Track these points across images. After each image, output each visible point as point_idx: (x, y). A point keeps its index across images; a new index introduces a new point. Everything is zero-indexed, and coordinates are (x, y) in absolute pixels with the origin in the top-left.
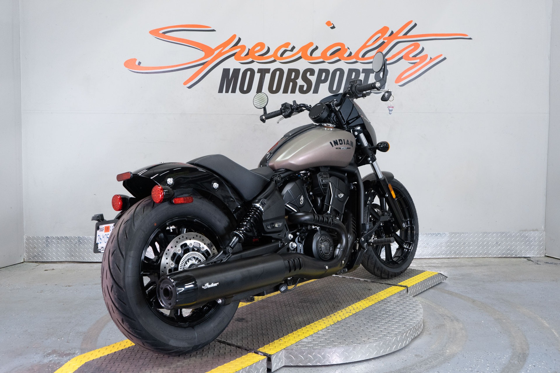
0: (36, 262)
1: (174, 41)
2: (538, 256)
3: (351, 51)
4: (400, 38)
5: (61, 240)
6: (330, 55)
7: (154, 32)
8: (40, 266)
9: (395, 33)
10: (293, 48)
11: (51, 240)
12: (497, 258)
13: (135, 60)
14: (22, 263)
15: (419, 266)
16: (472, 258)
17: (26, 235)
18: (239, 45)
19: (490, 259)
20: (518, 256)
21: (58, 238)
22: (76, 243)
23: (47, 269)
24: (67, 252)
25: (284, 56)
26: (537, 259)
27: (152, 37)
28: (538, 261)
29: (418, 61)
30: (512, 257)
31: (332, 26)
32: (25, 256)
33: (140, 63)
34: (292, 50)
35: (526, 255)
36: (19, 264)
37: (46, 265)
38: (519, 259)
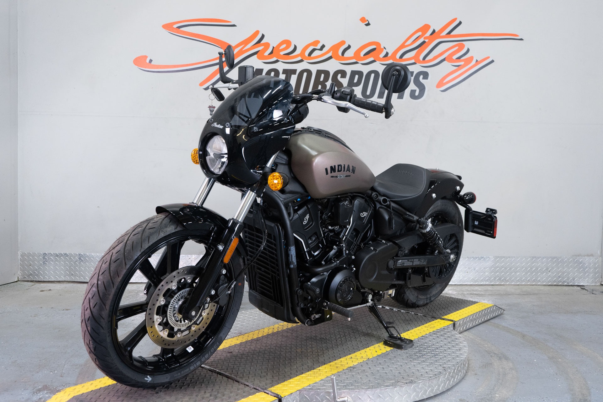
0: (31, 281)
1: (190, 36)
2: (593, 284)
3: (388, 52)
4: (443, 37)
5: (60, 257)
6: (365, 55)
7: (168, 27)
8: (35, 286)
9: (437, 32)
10: (323, 46)
11: (49, 257)
12: (547, 286)
13: (146, 57)
14: (16, 283)
15: (460, 294)
16: (518, 285)
17: (20, 250)
18: (262, 42)
19: (539, 286)
20: (570, 284)
21: (57, 255)
22: (76, 261)
23: (43, 290)
24: (67, 271)
25: (313, 55)
26: (592, 288)
27: (165, 32)
28: (593, 290)
29: (462, 63)
30: (564, 285)
31: (367, 22)
32: (19, 274)
33: (151, 61)
34: (321, 49)
35: (580, 283)
36: (12, 283)
37: (42, 284)
38: (571, 287)
